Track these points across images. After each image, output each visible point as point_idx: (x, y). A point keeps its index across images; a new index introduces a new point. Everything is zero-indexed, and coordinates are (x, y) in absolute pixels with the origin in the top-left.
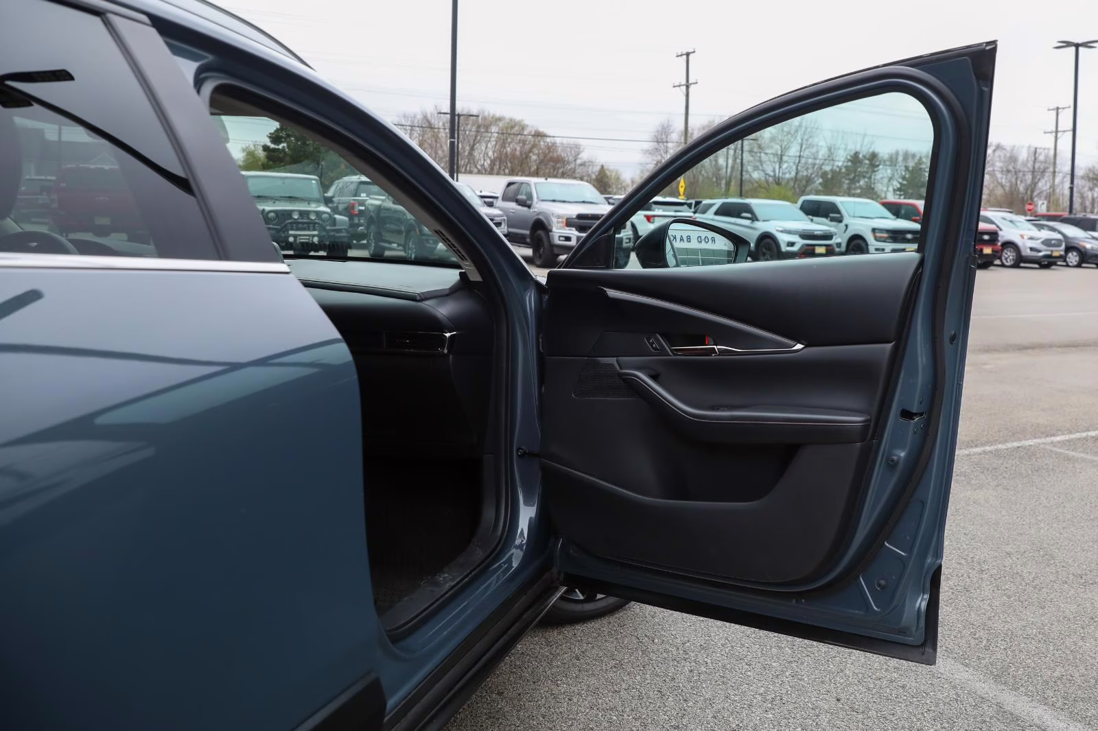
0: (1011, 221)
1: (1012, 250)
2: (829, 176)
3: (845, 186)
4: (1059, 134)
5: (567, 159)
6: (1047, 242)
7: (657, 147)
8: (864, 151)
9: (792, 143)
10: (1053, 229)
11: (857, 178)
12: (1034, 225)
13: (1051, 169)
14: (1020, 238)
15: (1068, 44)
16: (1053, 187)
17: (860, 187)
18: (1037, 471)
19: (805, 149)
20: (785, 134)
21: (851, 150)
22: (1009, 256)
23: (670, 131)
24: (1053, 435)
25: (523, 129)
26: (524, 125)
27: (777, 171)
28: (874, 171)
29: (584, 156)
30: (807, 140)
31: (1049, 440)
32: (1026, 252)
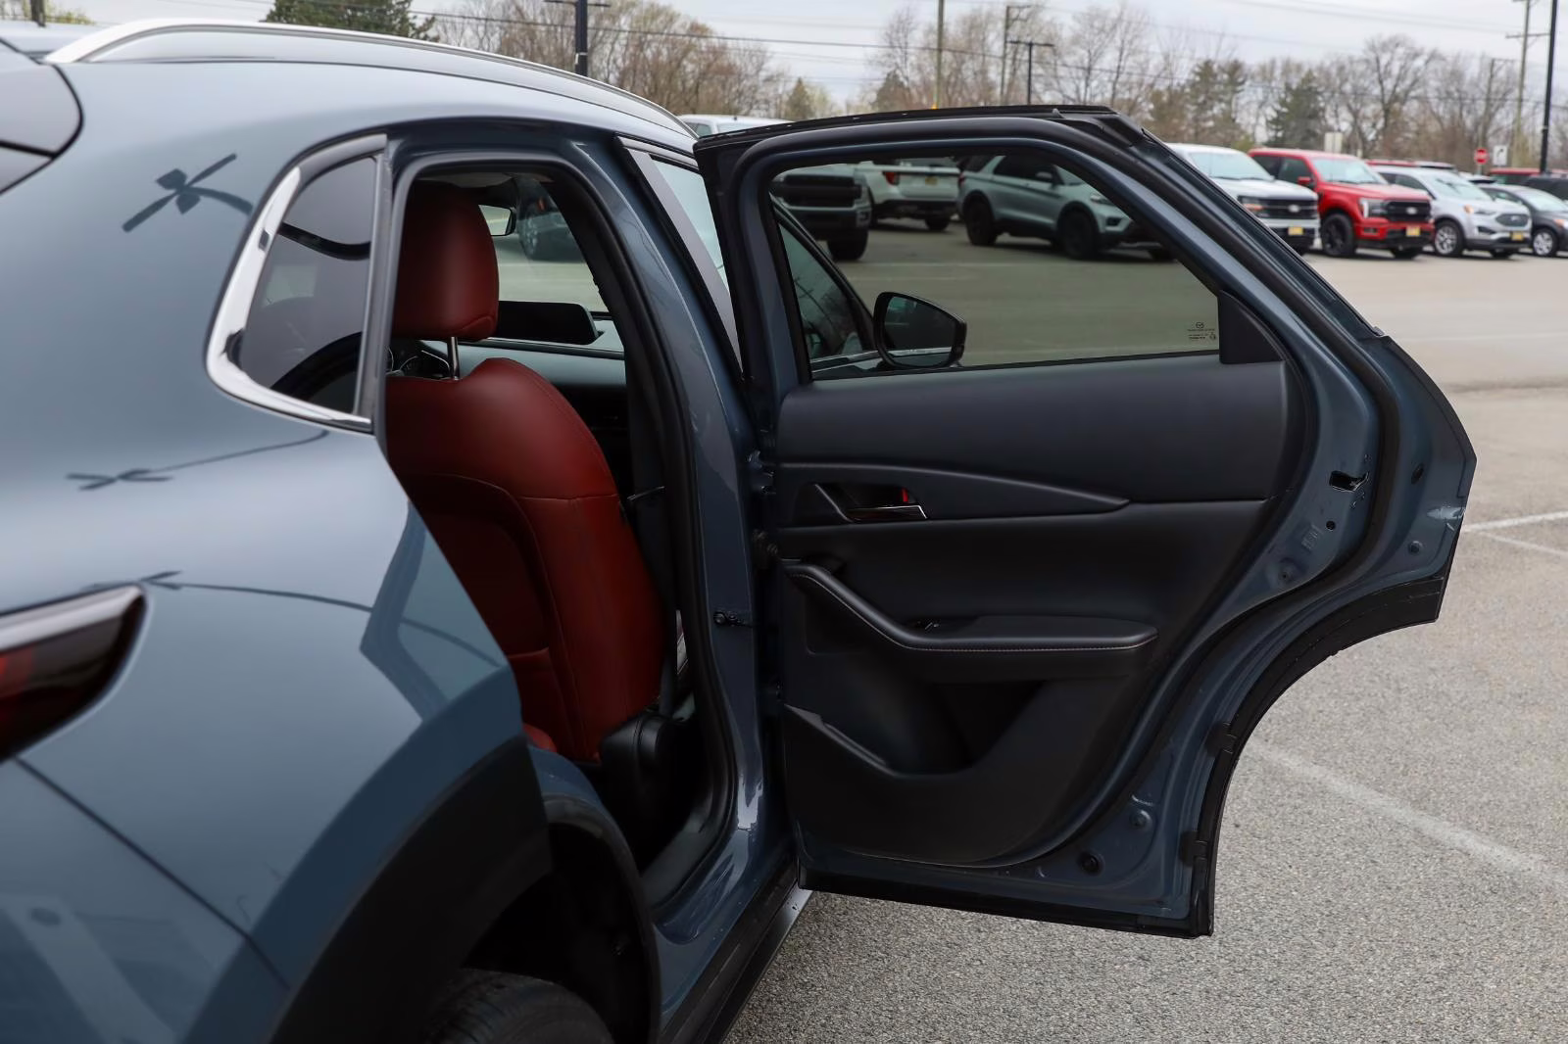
0: (1450, 185)
1: (1451, 230)
2: (1165, 99)
3: (1190, 116)
4: (1530, 40)
5: (743, 70)
6: (1505, 219)
8: (1221, 57)
9: (1106, 47)
10: (1514, 198)
11: (1209, 103)
12: (1484, 189)
13: (1516, 93)
14: (1462, 210)
16: (1518, 120)
17: (1214, 117)
18: (1473, 567)
19: (1128, 55)
20: (1096, 31)
21: (1199, 59)
22: (1446, 239)
23: (912, 25)
24: (1497, 519)
25: (671, 20)
26: (674, 13)
27: (1082, 92)
28: (1235, 92)
29: (772, 66)
30: (1131, 42)
31: (1491, 525)
32: (1473, 234)
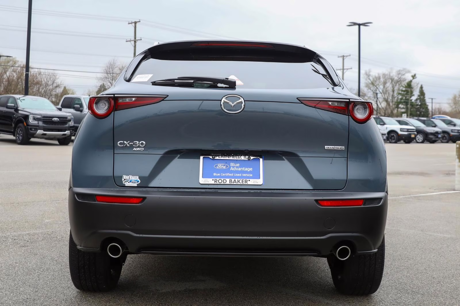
7: (107, 76)
15: (355, 24)
25: (15, 63)
